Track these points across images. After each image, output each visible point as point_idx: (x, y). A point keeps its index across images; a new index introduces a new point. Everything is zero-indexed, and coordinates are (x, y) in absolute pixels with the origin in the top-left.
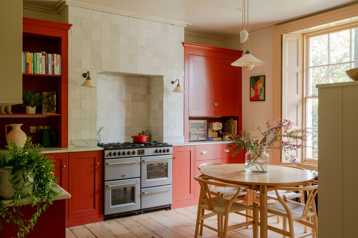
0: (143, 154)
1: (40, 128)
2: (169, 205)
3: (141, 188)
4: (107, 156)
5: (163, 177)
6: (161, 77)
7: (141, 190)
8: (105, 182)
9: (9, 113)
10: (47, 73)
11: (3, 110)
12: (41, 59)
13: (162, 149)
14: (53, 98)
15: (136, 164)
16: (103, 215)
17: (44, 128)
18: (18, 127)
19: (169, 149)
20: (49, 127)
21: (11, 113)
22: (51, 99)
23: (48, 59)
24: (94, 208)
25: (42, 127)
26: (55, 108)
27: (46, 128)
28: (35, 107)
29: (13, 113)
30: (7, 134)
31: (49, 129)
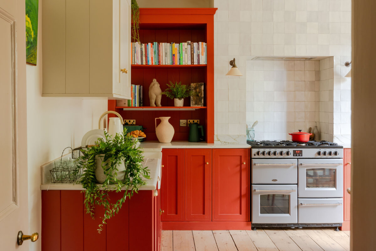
0: (300, 155)
1: (189, 121)
2: (339, 224)
3: (298, 198)
4: (255, 155)
5: (329, 187)
6: (331, 58)
7: (298, 200)
8: (253, 185)
9: (159, 106)
10: (193, 63)
11: (154, 103)
12: (186, 49)
13: (328, 150)
14: (201, 90)
15: (291, 168)
16: (250, 222)
17: (194, 121)
18: (166, 120)
19: (337, 151)
20: (199, 120)
21: (160, 106)
22: (199, 91)
23: (193, 48)
24: (241, 214)
25: (191, 121)
26: (203, 100)
27: (196, 121)
28: (183, 99)
29: (162, 106)
30: (157, 127)
31: (199, 123)
